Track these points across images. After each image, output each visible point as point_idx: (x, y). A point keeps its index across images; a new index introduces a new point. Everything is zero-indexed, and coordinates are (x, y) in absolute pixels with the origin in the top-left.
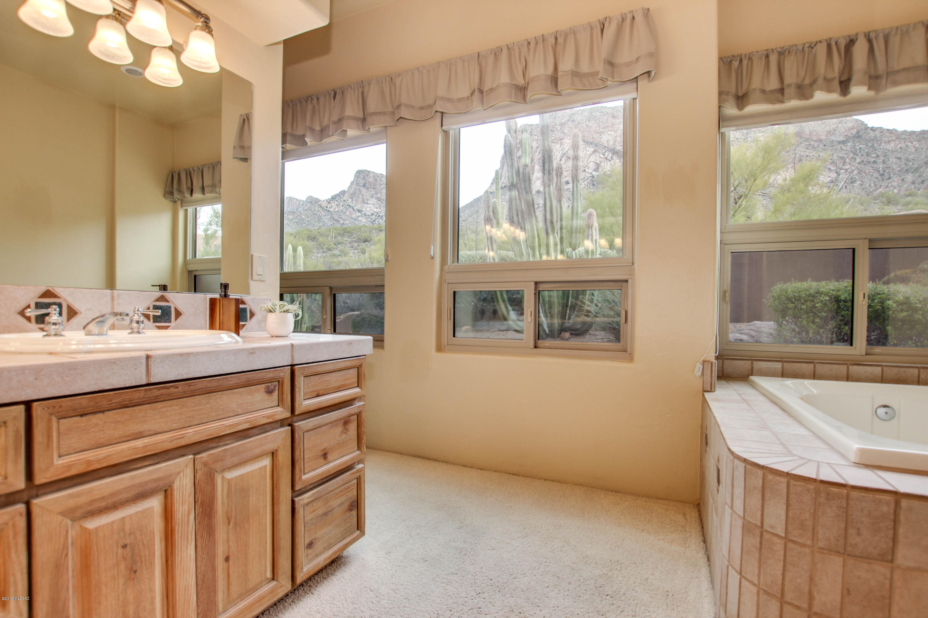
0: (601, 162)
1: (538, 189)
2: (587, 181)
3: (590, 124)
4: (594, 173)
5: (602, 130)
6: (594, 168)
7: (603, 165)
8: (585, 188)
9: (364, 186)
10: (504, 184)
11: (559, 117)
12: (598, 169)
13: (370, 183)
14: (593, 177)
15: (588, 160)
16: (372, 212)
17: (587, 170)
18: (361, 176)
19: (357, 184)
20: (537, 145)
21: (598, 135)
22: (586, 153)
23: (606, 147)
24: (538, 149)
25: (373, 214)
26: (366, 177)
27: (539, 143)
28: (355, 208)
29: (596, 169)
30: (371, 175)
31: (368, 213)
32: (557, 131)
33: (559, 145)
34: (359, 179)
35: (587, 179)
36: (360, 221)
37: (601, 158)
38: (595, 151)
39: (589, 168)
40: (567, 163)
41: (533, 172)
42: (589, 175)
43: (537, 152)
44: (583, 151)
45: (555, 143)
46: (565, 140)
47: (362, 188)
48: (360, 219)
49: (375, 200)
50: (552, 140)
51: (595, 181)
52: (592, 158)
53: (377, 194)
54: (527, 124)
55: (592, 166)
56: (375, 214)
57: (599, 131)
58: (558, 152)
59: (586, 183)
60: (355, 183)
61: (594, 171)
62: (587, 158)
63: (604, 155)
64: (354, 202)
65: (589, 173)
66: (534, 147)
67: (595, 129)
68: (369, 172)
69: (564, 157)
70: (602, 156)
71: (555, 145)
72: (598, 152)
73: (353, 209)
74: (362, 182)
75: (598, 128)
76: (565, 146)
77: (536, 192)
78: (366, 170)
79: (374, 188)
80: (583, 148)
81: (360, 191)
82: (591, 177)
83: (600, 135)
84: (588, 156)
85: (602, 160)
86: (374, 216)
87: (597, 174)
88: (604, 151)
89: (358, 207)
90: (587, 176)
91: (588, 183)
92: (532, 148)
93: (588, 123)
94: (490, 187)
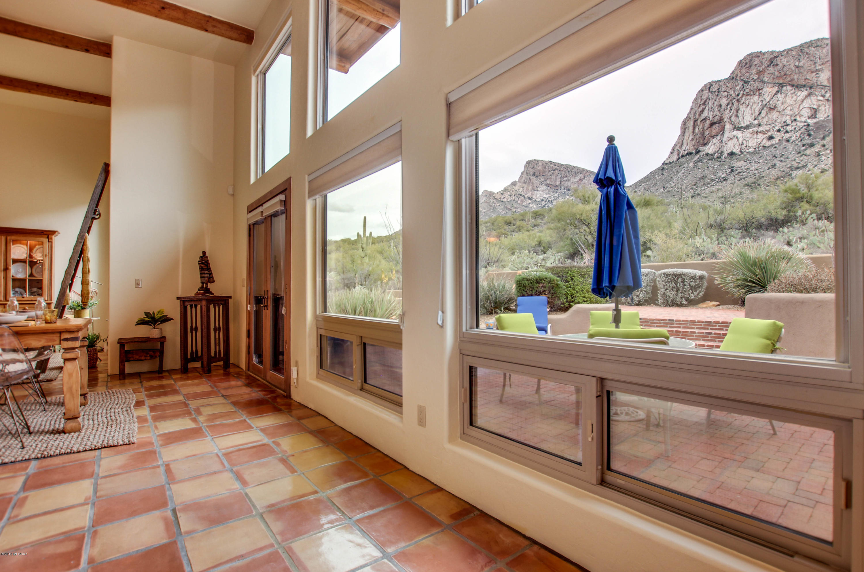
0: (819, 106)
1: (730, 151)
2: (799, 132)
3: (801, 64)
4: (809, 121)
5: (820, 67)
6: (809, 114)
7: (823, 109)
8: (797, 140)
9: (534, 174)
10: (686, 152)
11: (756, 65)
12: (816, 115)
13: (539, 171)
14: (808, 125)
15: (799, 107)
16: (542, 198)
17: (798, 119)
18: (531, 166)
19: (527, 174)
20: (728, 102)
21: (814, 74)
22: (797, 98)
23: (825, 86)
24: (729, 106)
25: (542, 200)
26: (535, 166)
27: (729, 100)
28: (526, 196)
29: (812, 115)
30: (540, 164)
31: (538, 200)
32: (754, 81)
33: (757, 97)
34: (529, 169)
35: (800, 130)
36: (531, 207)
37: (818, 101)
38: (809, 95)
39: (801, 116)
40: (769, 115)
41: (723, 133)
42: (802, 124)
43: (727, 109)
44: (792, 98)
45: (751, 95)
46: (764, 89)
47: (532, 177)
48: (531, 205)
49: (545, 187)
50: (747, 92)
51: (812, 130)
52: (807, 103)
53: (546, 181)
54: (712, 82)
55: (806, 113)
56: (545, 200)
57: (814, 70)
58: (756, 105)
59: (798, 134)
60: (525, 173)
61: (809, 118)
62: (798, 104)
63: (824, 96)
64: (525, 191)
65: (801, 122)
66: (724, 105)
67: (809, 68)
68: (538, 161)
69: (765, 108)
70: (822, 98)
71: (752, 97)
72: (815, 94)
73: (524, 197)
74: (531, 171)
75: (813, 66)
76: (765, 96)
77: (728, 154)
78: (535, 160)
79: (543, 176)
80: (792, 94)
81: (530, 180)
82: (805, 126)
83: (817, 74)
84: (800, 102)
85: (821, 103)
86: (543, 202)
87: (814, 121)
88: (823, 92)
89: (529, 195)
90: (799, 126)
91: (801, 133)
92: (721, 106)
93: (797, 63)
94: (669, 157)
